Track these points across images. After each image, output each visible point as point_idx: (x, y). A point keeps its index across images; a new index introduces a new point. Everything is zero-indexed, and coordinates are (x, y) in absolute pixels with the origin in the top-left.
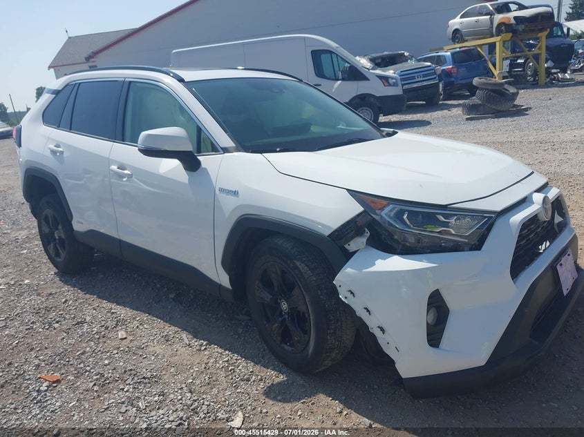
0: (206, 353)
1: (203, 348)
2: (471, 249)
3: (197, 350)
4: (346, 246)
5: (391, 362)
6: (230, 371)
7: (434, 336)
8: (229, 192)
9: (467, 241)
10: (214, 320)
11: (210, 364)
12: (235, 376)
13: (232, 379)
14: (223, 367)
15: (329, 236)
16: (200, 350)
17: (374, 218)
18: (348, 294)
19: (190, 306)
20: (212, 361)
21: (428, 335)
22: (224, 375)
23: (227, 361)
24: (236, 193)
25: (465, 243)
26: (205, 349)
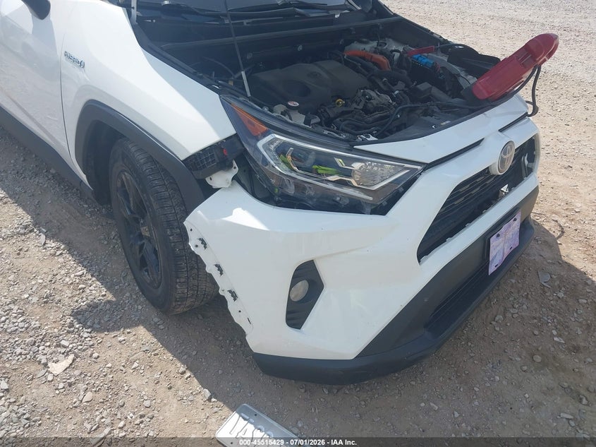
0: (61, 260)
1: (58, 253)
2: (374, 212)
3: (51, 254)
4: (208, 180)
5: (241, 333)
6: (80, 289)
7: (297, 314)
8: (74, 60)
9: (371, 198)
10: (89, 215)
11: (58, 277)
12: (82, 298)
13: (77, 301)
14: (72, 283)
15: (185, 161)
16: (54, 255)
17: (245, 150)
18: (199, 243)
19: (68, 190)
20: (63, 272)
21: (288, 312)
22: (70, 295)
23: (81, 276)
24: (81, 64)
25: (367, 202)
26: (61, 254)
